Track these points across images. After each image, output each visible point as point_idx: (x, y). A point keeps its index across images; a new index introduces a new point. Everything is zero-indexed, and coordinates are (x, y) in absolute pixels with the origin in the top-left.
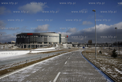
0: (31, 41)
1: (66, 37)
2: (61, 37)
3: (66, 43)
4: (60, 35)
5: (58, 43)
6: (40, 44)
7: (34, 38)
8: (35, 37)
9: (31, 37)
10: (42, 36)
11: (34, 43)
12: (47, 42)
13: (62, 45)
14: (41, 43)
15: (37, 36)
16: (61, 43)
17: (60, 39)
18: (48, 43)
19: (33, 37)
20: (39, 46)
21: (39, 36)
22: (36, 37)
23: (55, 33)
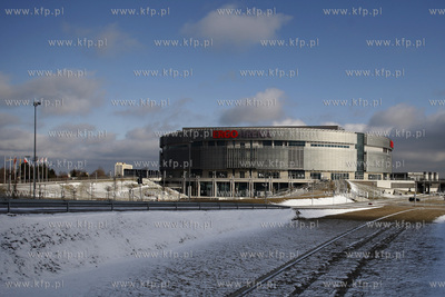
0: (229, 165)
1: (385, 149)
2: (366, 148)
3: (385, 174)
4: (362, 138)
5: (352, 176)
6: (272, 180)
7: (243, 150)
8: (248, 145)
9: (230, 146)
10: (279, 143)
11: (242, 176)
12: (303, 172)
13: (374, 185)
14: (276, 175)
15: (260, 142)
16: (366, 175)
17: (362, 156)
18: (307, 174)
19: (238, 146)
20: (271, 186)
21: (268, 143)
22: (252, 150)
23: (335, 128)
